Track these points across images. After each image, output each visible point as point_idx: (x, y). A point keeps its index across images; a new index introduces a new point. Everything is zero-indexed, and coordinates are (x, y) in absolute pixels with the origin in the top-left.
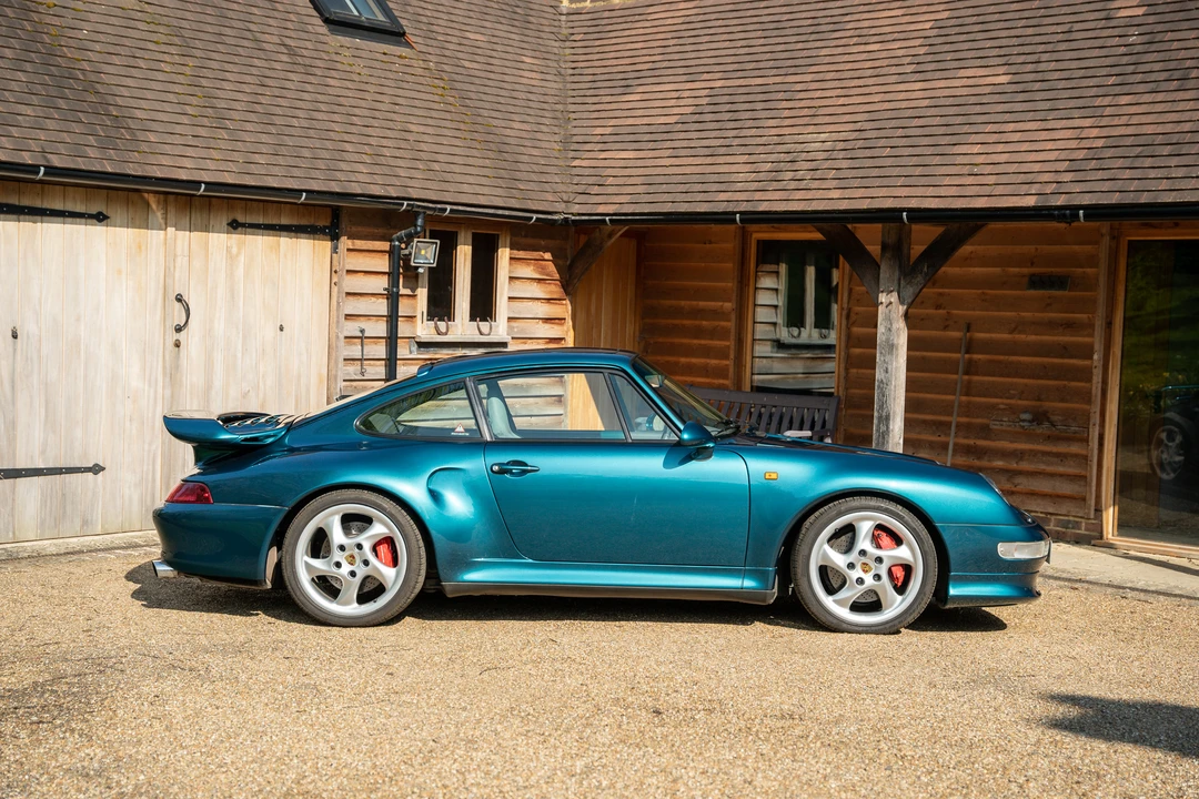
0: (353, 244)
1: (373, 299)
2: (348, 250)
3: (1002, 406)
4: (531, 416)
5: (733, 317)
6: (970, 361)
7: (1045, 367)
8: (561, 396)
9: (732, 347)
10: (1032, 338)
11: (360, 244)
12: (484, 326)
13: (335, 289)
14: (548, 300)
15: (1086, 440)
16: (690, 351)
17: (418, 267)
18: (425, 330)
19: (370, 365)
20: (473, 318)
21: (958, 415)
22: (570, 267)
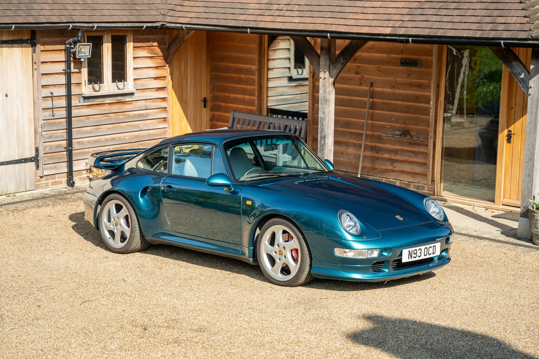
0: (44, 48)
1: (57, 76)
2: (41, 51)
3: (388, 126)
4: (149, 130)
5: (257, 74)
6: (373, 102)
7: (408, 107)
8: (165, 118)
9: (256, 90)
10: (402, 92)
11: (48, 47)
12: (120, 84)
13: (35, 72)
14: (156, 68)
15: (427, 145)
16: (235, 91)
17: (80, 59)
18: (87, 90)
19: (57, 111)
20: (114, 81)
21: (366, 130)
22: (168, 49)
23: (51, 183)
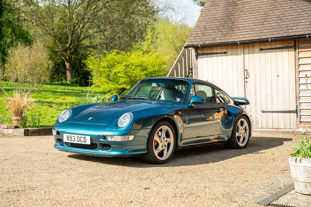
2: (299, 52)
13: (297, 63)
23: (307, 127)
